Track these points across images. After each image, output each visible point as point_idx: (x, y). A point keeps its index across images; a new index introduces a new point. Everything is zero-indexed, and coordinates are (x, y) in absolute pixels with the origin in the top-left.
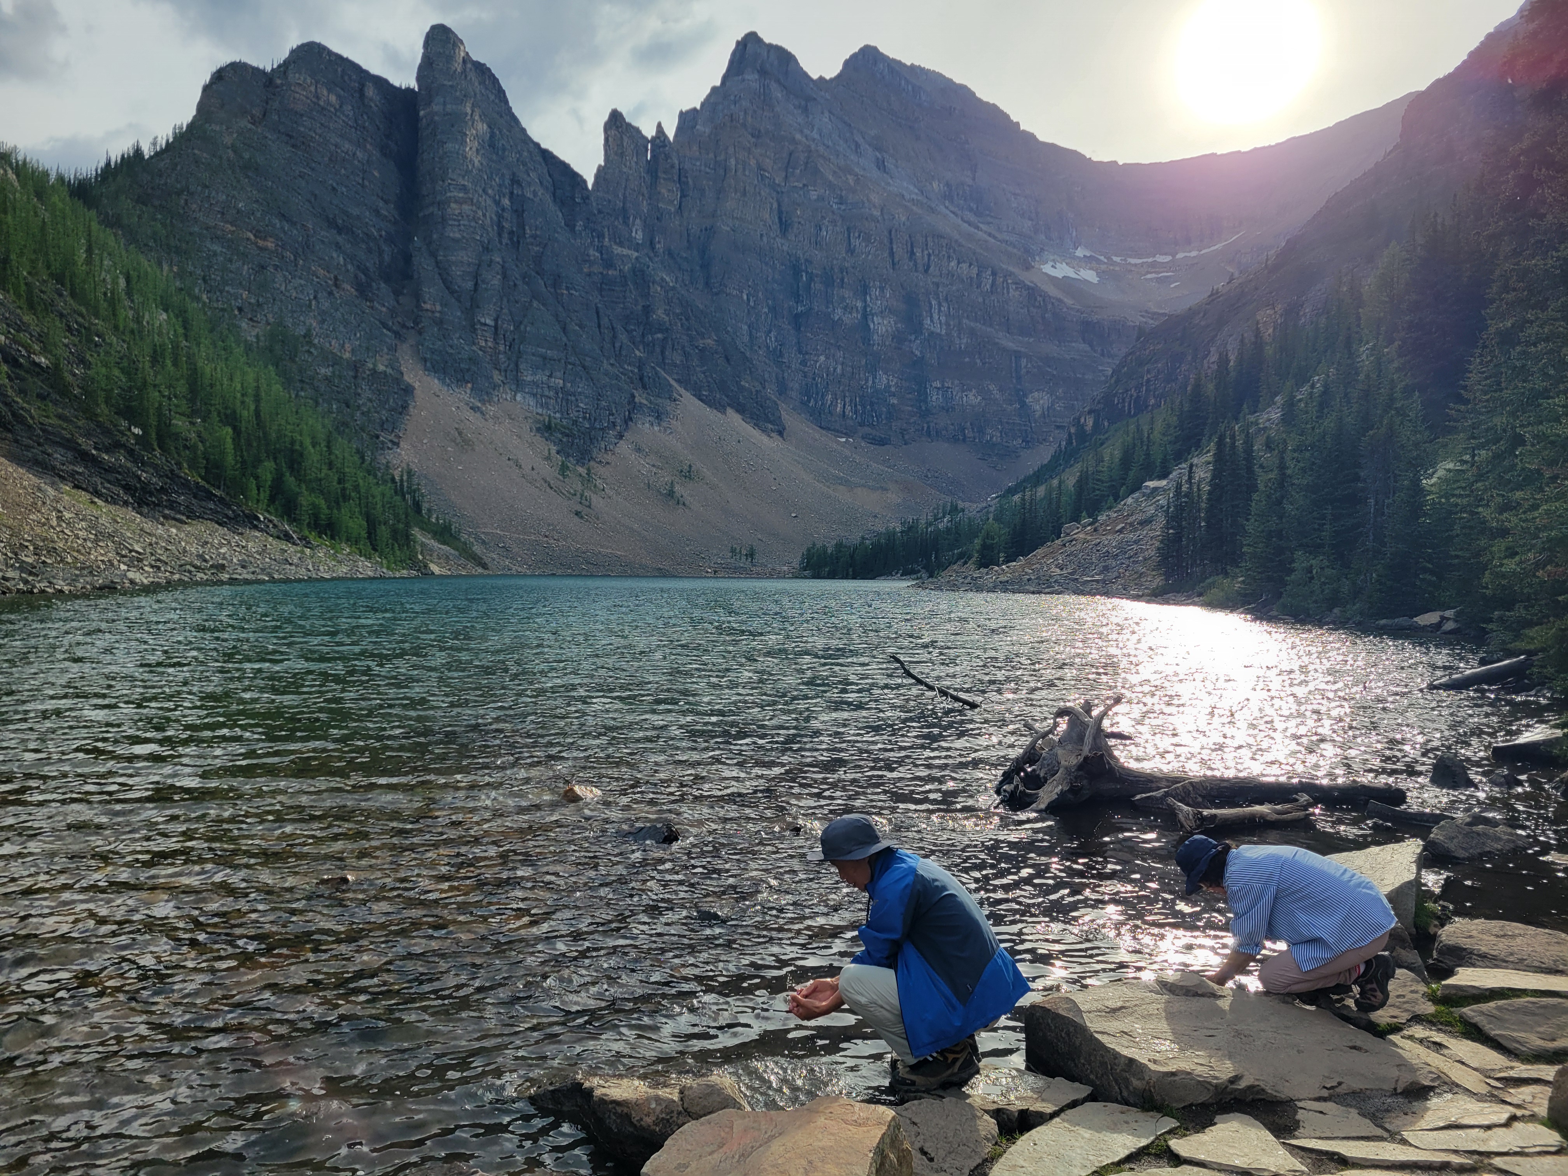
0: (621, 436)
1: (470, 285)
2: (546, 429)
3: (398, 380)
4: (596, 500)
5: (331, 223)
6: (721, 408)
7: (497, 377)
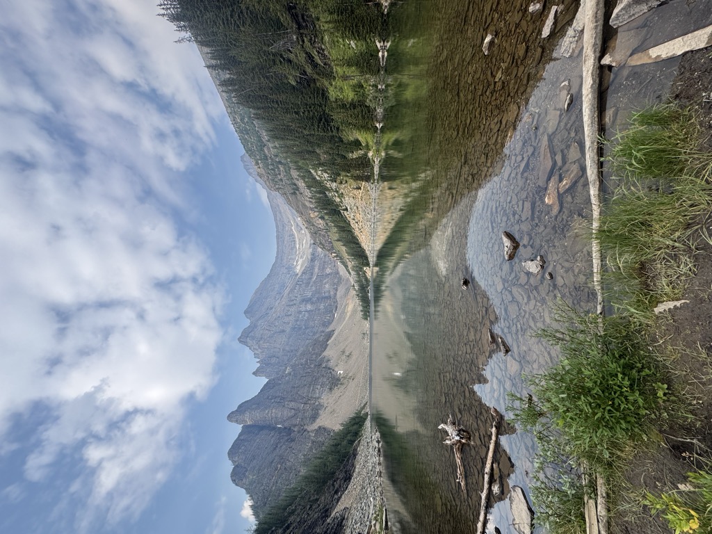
0: (333, 370)
1: (293, 410)
2: (331, 389)
3: (317, 430)
4: (350, 375)
5: (275, 449)
6: (327, 345)
7: (317, 403)
